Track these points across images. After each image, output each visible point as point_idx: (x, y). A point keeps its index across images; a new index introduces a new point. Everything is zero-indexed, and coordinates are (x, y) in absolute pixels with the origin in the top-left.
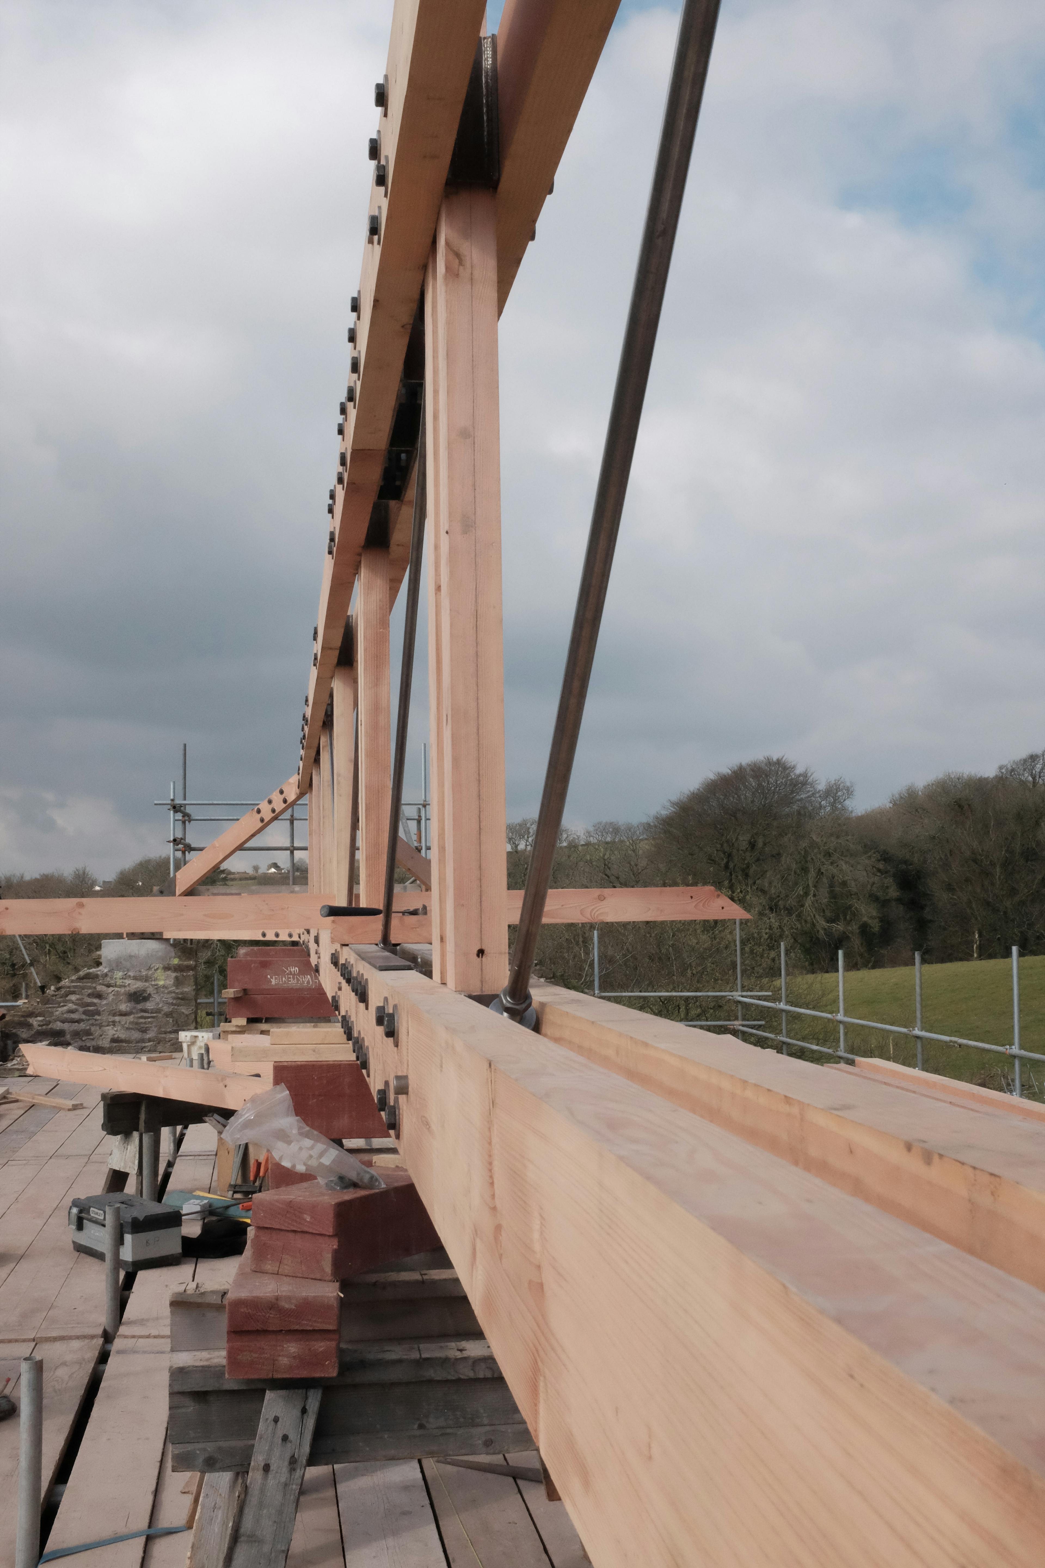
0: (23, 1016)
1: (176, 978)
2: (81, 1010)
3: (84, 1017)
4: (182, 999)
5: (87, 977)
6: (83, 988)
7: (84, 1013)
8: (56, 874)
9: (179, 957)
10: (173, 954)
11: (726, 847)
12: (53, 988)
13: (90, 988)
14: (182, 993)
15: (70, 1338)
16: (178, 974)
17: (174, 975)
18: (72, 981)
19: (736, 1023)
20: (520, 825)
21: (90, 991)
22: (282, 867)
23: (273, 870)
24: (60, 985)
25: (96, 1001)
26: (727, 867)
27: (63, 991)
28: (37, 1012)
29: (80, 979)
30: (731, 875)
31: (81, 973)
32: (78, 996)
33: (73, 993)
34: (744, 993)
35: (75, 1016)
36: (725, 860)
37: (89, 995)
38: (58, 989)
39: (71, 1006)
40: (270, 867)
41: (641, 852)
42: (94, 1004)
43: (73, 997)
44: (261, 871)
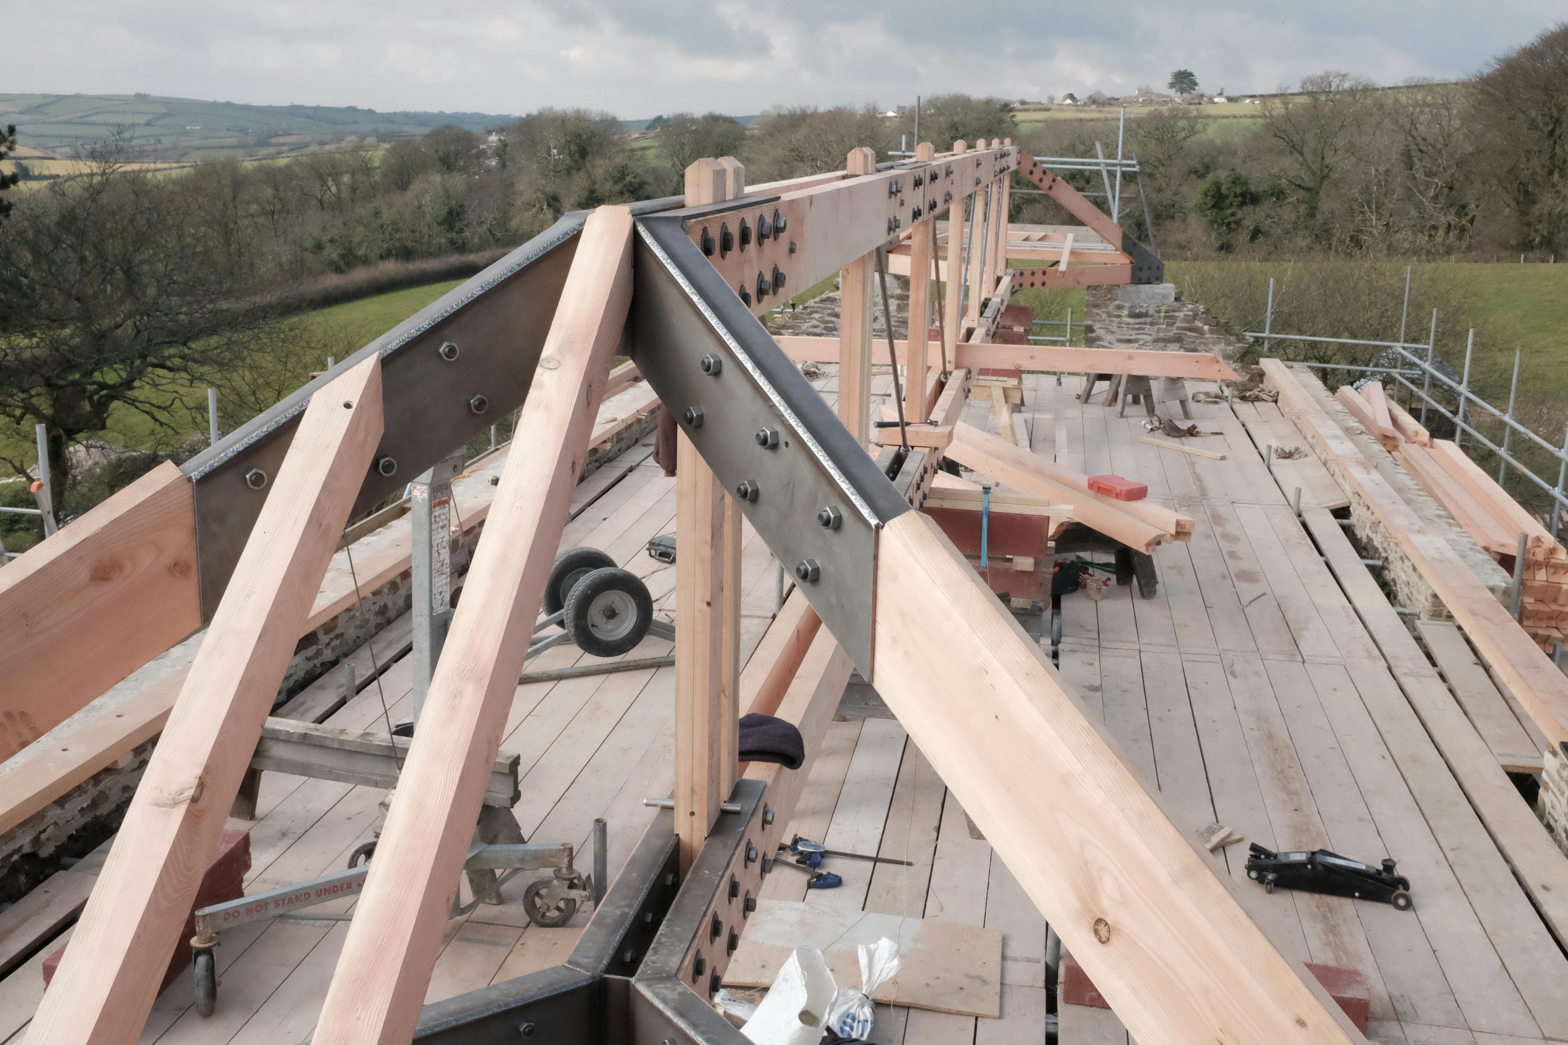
0: (777, 328)
1: (899, 305)
2: (823, 326)
3: (824, 332)
4: (901, 322)
5: (829, 299)
6: (824, 309)
7: (825, 328)
8: (848, 107)
9: (901, 288)
10: (896, 285)
11: (1555, 113)
12: (801, 307)
13: (830, 309)
14: (902, 317)
15: (754, 617)
16: (900, 302)
17: (897, 302)
18: (816, 303)
19: (1394, 370)
20: (1322, 78)
21: (830, 311)
22: (1078, 98)
23: (1069, 101)
24: (806, 305)
25: (834, 319)
26: (1551, 133)
27: (809, 310)
28: (788, 325)
29: (822, 301)
30: (1555, 143)
31: (824, 296)
32: (820, 315)
33: (817, 312)
34: (1406, 345)
35: (817, 331)
36: (1550, 127)
37: (829, 315)
38: (805, 308)
39: (815, 322)
40: (1065, 98)
41: (1455, 112)
42: (833, 322)
43: (816, 316)
44: (1056, 102)
